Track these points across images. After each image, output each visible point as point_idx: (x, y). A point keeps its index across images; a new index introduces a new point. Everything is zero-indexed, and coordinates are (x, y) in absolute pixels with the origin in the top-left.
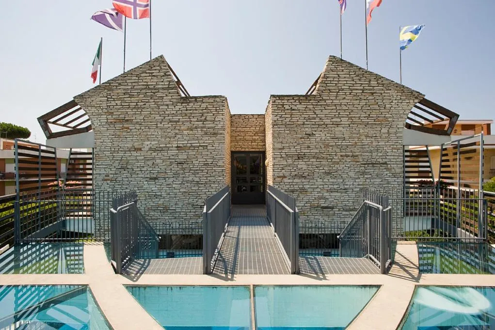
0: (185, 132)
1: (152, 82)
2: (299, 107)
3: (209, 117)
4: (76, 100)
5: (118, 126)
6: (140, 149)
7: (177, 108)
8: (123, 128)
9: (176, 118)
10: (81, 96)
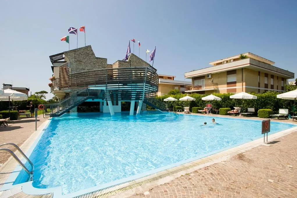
0: (97, 66)
1: (88, 52)
2: (125, 64)
3: (103, 63)
4: (64, 53)
5: (78, 62)
6: (85, 69)
7: (95, 60)
8: (79, 63)
9: (94, 62)
10: (66, 52)
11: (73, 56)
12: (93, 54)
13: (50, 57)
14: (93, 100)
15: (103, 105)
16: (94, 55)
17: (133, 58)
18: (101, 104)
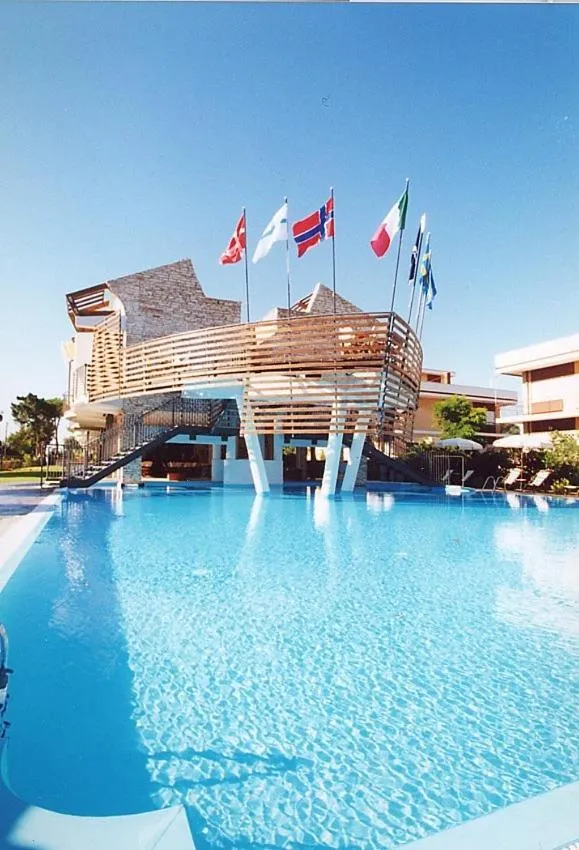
1: (181, 280)
3: (229, 318)
5: (150, 313)
7: (202, 306)
8: (154, 316)
9: (200, 314)
11: (137, 294)
12: (197, 287)
13: (68, 296)
14: (193, 438)
15: (223, 457)
16: (200, 289)
17: (325, 301)
18: (215, 453)
